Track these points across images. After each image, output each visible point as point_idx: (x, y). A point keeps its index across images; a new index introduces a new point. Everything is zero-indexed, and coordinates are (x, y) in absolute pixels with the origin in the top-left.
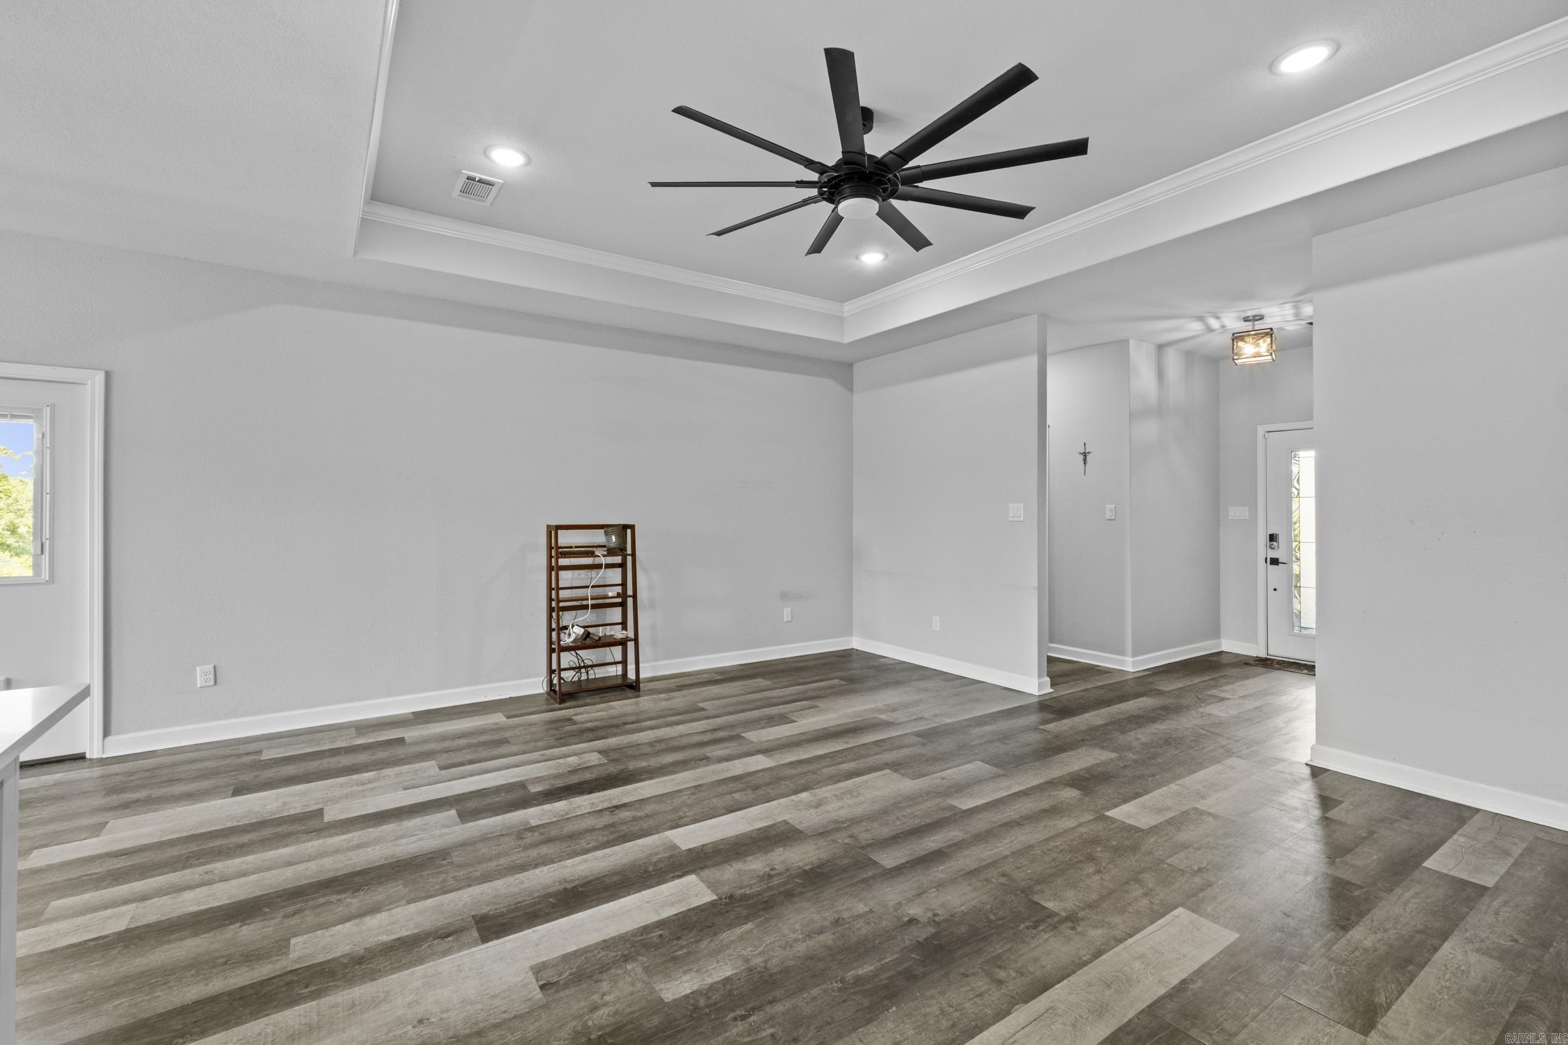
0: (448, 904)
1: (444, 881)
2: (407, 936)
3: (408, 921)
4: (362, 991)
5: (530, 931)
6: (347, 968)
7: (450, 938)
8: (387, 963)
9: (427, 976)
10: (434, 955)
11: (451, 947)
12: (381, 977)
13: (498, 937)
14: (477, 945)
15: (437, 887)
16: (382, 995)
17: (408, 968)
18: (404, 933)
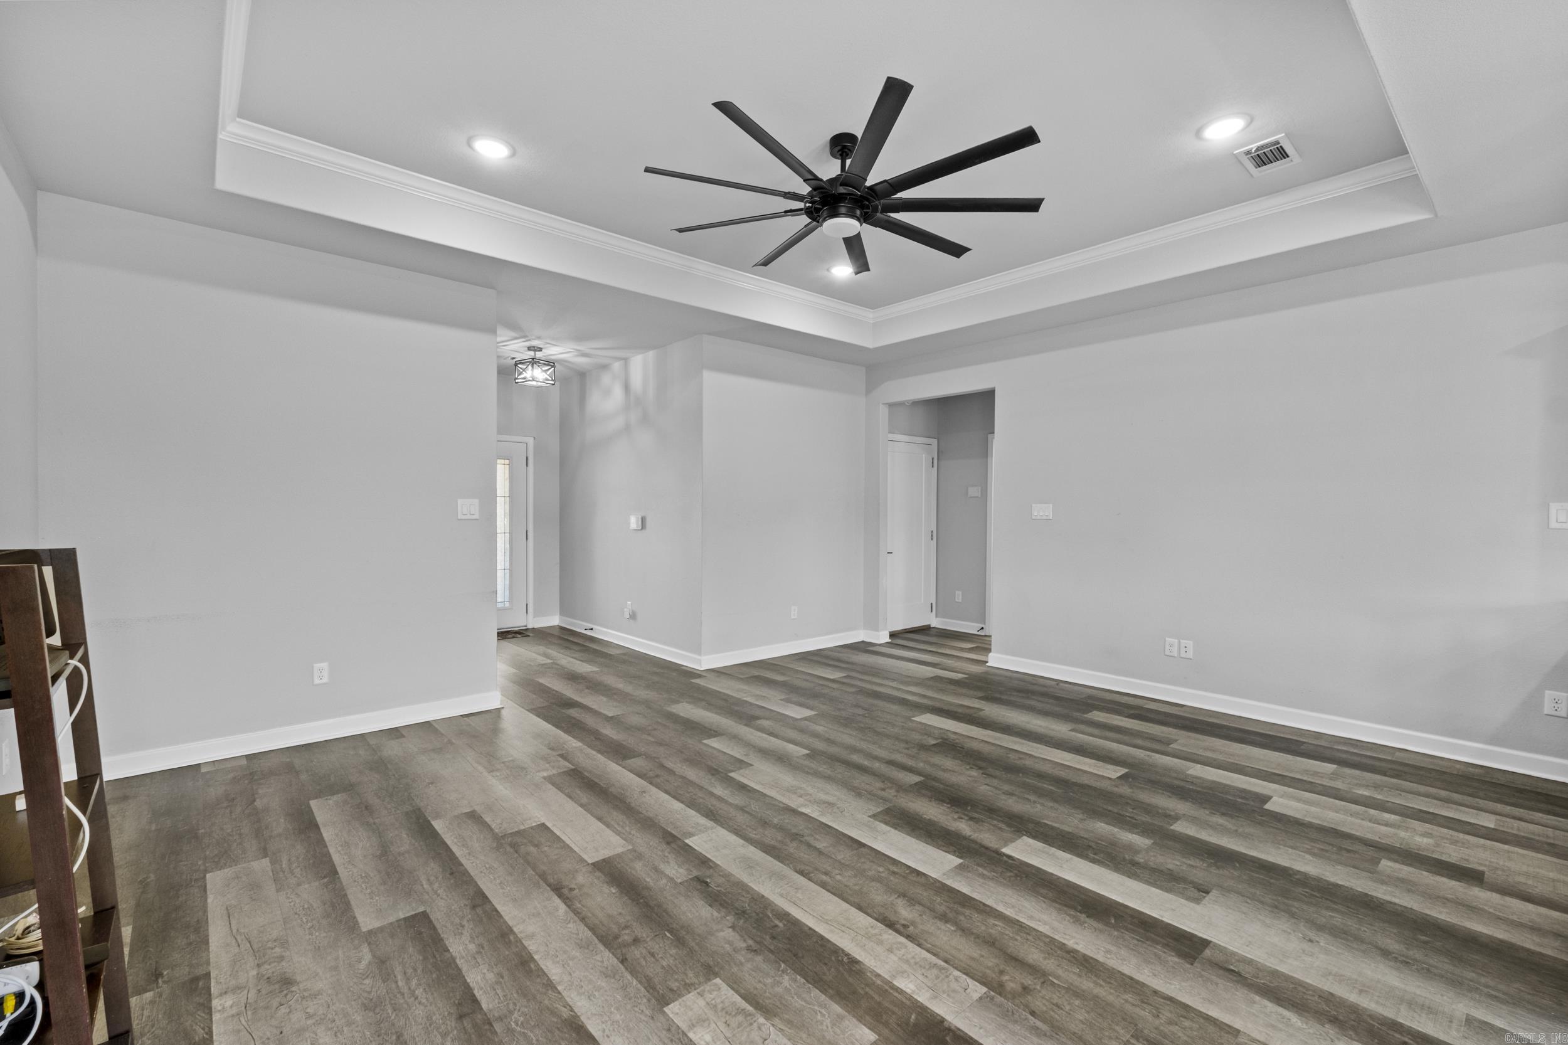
0: (1199, 994)
1: (1170, 1022)
2: (1271, 1001)
3: (1254, 1015)
4: (1347, 995)
5: (1164, 919)
6: (1353, 1026)
7: (1232, 968)
8: (1309, 997)
9: (1281, 961)
10: (1259, 968)
11: (1239, 961)
12: (1321, 990)
13: (1195, 936)
14: (1216, 945)
15: (1187, 1023)
16: (1330, 978)
17: (1292, 977)
18: (1270, 1006)
